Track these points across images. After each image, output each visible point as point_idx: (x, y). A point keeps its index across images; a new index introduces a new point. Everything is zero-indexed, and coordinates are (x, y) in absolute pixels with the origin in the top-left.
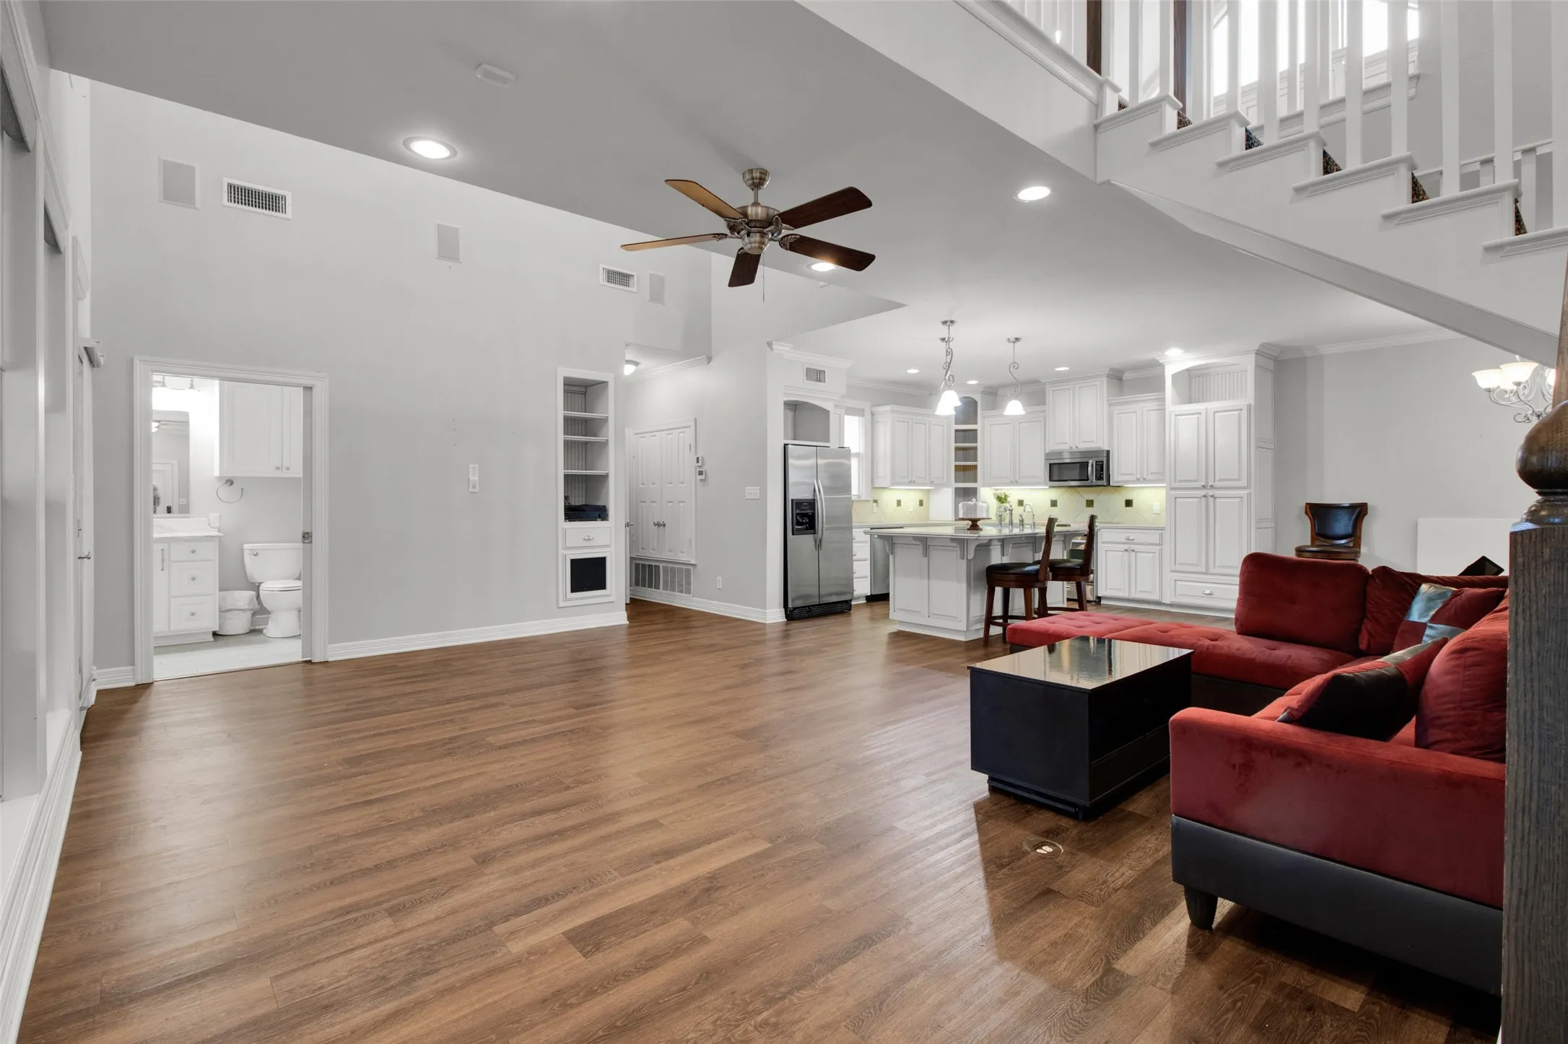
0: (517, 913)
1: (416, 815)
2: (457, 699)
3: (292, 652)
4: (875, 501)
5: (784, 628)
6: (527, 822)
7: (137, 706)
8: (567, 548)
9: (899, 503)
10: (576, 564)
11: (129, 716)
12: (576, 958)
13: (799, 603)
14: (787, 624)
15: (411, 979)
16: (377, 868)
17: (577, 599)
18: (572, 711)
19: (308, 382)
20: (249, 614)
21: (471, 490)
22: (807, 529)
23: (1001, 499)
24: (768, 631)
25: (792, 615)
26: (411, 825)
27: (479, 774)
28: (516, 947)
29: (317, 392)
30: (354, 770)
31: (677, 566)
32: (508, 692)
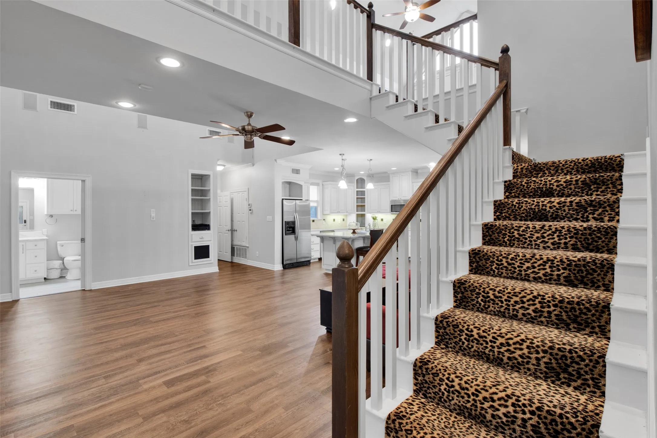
0: (148, 376)
1: (118, 347)
2: (142, 304)
3: (76, 286)
4: (324, 220)
5: (282, 272)
6: (158, 348)
7: (13, 309)
8: (192, 242)
9: (334, 220)
10: (196, 248)
11: (10, 313)
12: (165, 388)
13: (288, 262)
14: (283, 270)
15: (108, 397)
16: (102, 364)
17: (197, 262)
18: (185, 308)
19: (83, 179)
20: (59, 270)
21: (152, 220)
22: (292, 233)
23: (374, 219)
24: (275, 273)
25: (286, 267)
26: (116, 350)
27: (145, 332)
28: (146, 387)
29: (87, 182)
30: (97, 332)
31: (241, 247)
32: (162, 301)
